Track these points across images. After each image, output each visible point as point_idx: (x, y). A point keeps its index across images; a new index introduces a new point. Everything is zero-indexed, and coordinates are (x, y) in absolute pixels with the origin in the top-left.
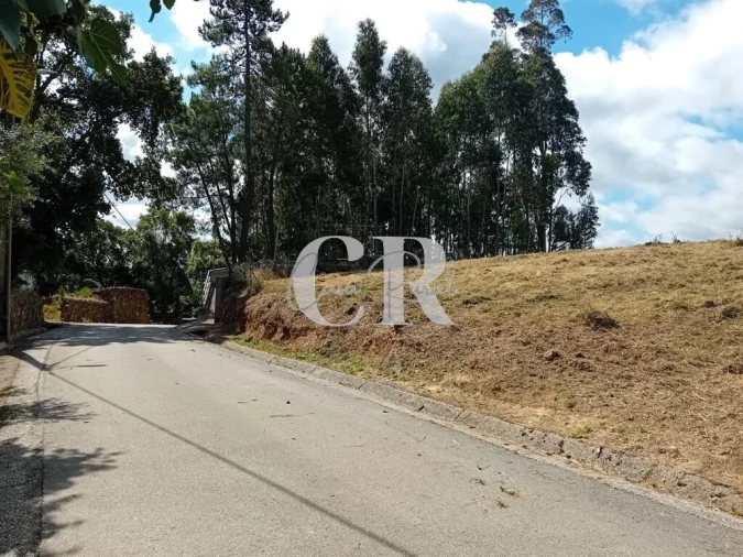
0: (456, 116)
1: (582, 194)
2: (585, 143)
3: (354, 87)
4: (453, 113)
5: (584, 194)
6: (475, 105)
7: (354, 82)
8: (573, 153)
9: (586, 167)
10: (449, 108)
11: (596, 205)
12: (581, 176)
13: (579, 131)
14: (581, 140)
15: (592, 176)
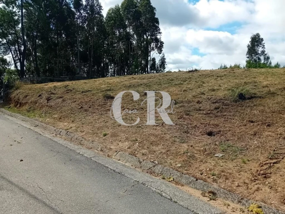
0: (113, 21)
1: (160, 53)
2: (161, 34)
3: (71, 8)
4: (112, 20)
5: (161, 53)
6: (120, 18)
7: (72, 6)
8: (157, 38)
9: (162, 43)
10: (110, 18)
11: (165, 57)
12: (160, 47)
13: (159, 30)
14: (160, 33)
15: (164, 47)
